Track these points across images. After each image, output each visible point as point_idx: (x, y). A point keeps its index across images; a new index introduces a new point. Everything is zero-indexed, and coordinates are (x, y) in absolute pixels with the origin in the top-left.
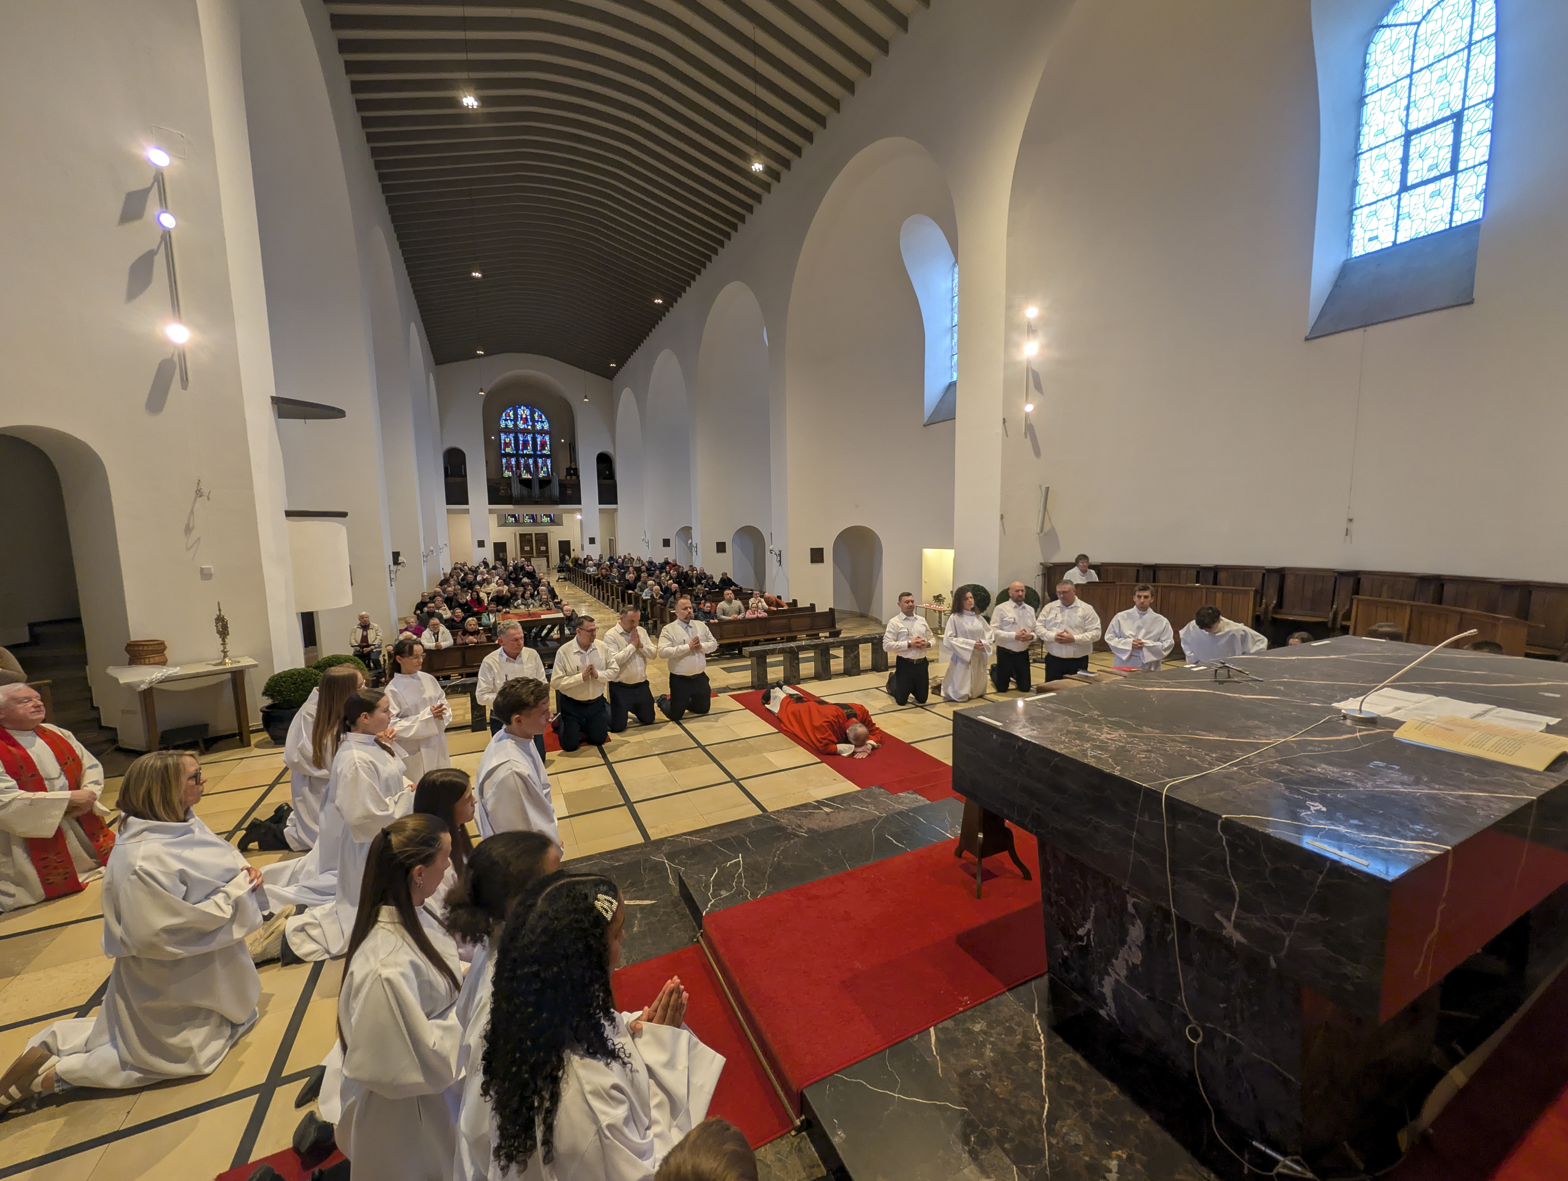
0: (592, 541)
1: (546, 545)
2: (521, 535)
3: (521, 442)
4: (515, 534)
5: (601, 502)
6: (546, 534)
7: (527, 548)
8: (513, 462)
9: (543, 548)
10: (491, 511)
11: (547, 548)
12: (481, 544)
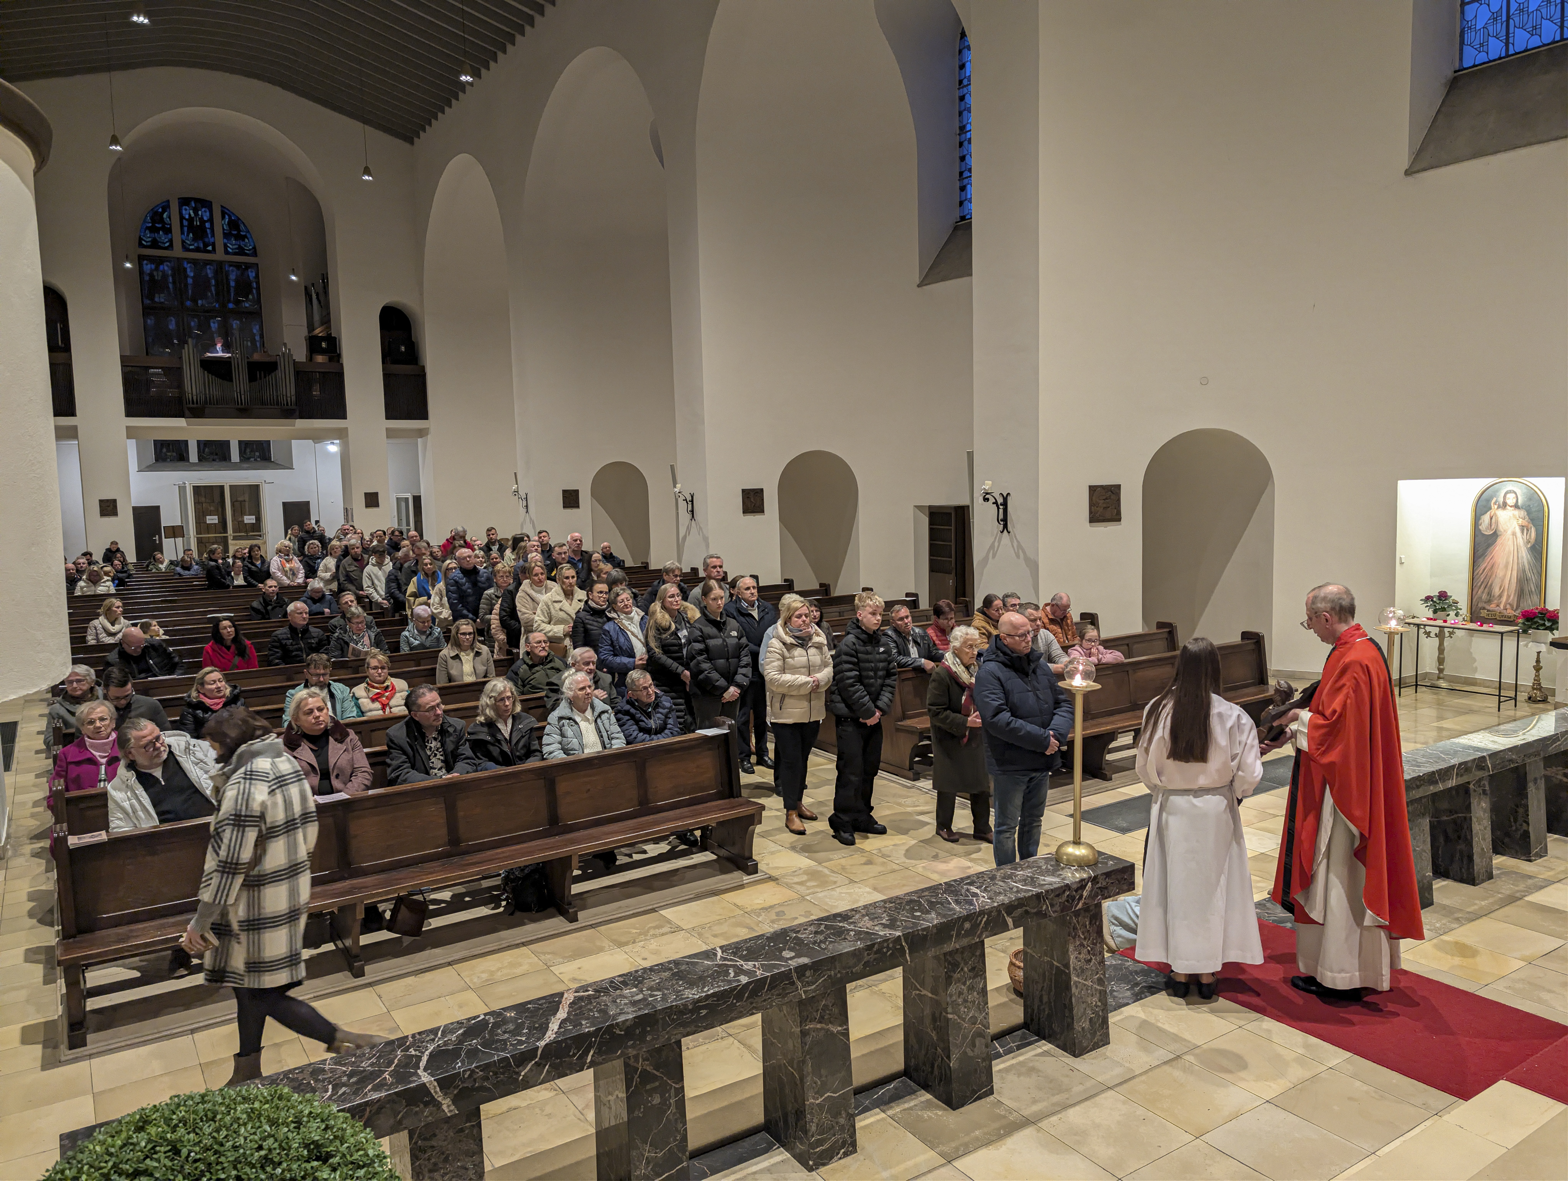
0: (372, 500)
1: (257, 512)
2: (197, 490)
3: (190, 281)
4: (182, 489)
5: (391, 414)
6: (257, 487)
7: (213, 520)
8: (172, 326)
9: (249, 519)
10: (131, 433)
11: (259, 519)
12: (108, 508)
